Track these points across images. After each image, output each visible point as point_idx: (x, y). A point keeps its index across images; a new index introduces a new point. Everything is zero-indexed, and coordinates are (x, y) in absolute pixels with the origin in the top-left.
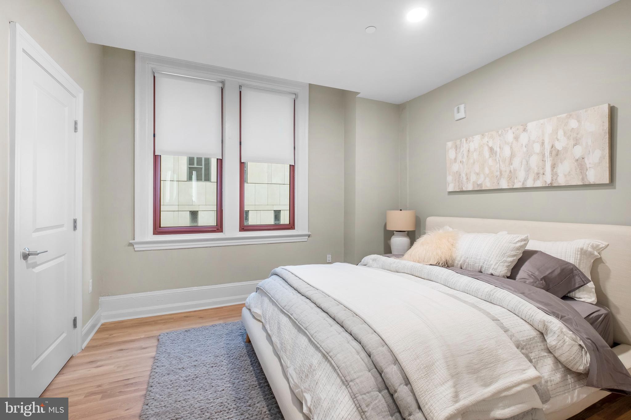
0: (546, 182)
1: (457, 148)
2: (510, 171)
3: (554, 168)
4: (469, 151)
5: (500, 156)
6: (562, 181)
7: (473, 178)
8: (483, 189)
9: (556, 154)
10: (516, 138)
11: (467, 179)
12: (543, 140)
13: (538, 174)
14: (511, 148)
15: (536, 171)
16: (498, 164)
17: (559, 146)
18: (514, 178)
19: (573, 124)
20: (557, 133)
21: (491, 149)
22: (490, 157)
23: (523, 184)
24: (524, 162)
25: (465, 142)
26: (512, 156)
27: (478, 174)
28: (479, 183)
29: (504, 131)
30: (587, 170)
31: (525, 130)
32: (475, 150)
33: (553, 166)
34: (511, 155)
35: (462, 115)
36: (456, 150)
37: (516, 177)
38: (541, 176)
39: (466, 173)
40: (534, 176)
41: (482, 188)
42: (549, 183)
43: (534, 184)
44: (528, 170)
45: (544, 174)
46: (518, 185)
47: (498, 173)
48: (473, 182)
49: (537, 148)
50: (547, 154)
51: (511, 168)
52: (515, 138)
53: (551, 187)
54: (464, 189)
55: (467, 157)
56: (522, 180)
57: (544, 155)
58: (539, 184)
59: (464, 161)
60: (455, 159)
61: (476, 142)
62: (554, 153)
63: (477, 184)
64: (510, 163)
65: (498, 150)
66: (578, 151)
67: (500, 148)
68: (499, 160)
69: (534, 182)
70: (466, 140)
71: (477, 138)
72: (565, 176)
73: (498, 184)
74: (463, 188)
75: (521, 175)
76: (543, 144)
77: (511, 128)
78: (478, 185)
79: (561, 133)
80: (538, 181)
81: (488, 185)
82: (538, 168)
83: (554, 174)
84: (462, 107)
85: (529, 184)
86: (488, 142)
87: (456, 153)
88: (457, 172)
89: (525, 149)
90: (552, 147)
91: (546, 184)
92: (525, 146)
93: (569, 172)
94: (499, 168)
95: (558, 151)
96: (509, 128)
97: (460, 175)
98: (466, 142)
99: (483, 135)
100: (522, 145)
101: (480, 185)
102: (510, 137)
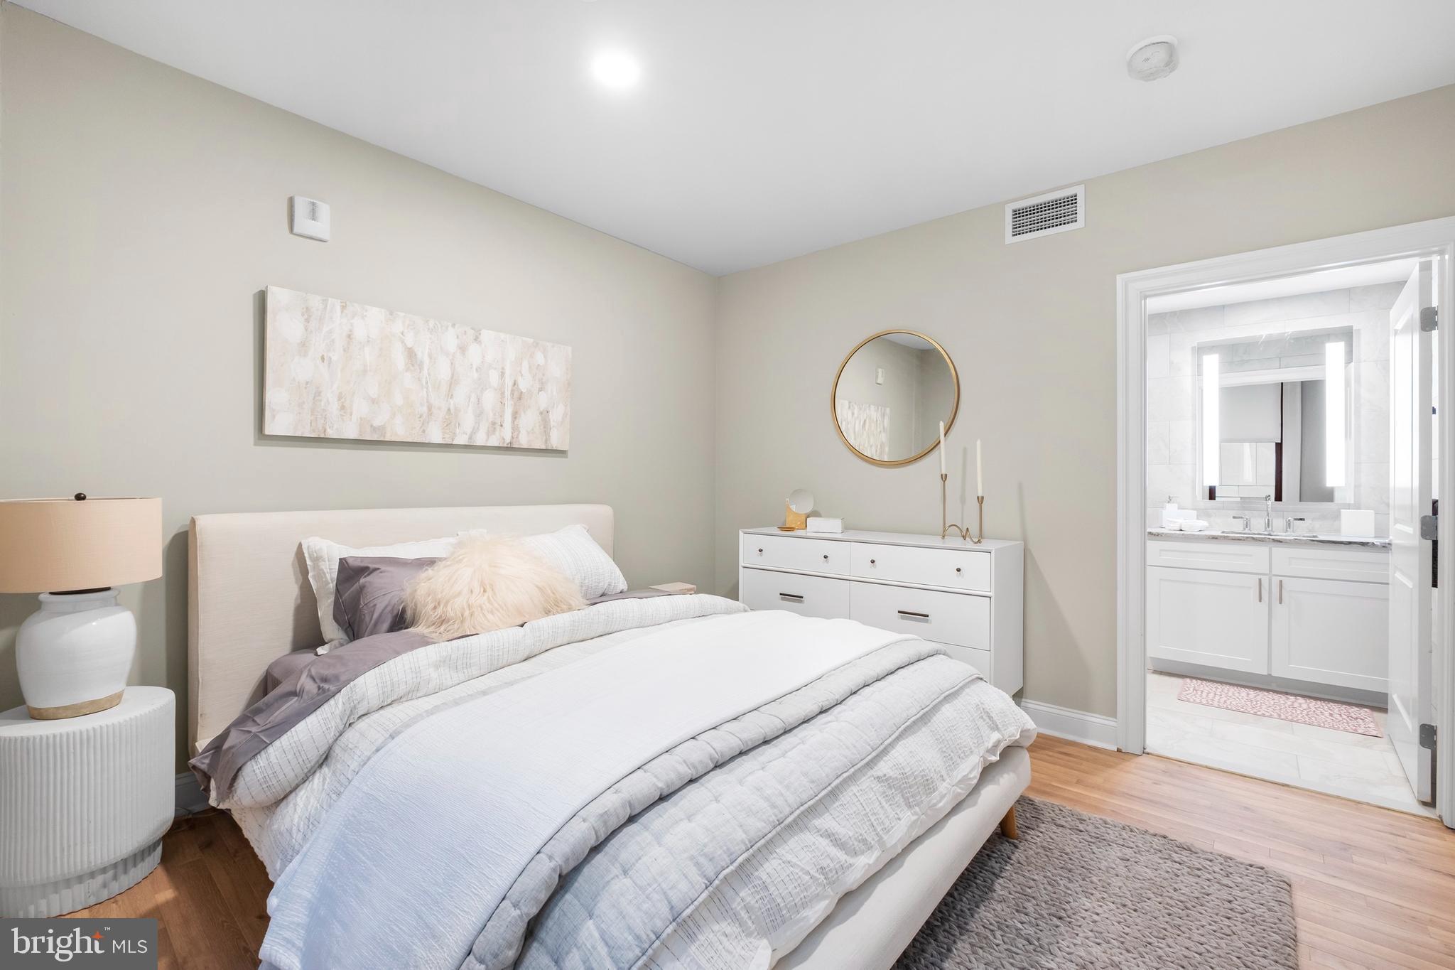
0: (504, 439)
1: (310, 316)
2: (449, 410)
3: (515, 418)
4: (349, 336)
5: (429, 375)
6: (524, 442)
7: (360, 408)
8: (387, 439)
9: (519, 397)
10: (463, 349)
11: (343, 408)
12: (503, 368)
13: (494, 424)
14: (452, 364)
15: (490, 420)
16: (425, 390)
17: (523, 385)
18: (455, 426)
19: (539, 358)
20: (521, 364)
21: (411, 354)
22: (407, 370)
23: (470, 438)
24: (473, 399)
25: (338, 308)
26: (453, 381)
27: (373, 401)
28: (376, 423)
29: (439, 326)
30: (551, 429)
31: (476, 339)
32: (368, 341)
33: (515, 416)
34: (452, 378)
35: (321, 227)
36: (307, 321)
37: (459, 424)
38: (498, 428)
39: (341, 393)
40: (488, 428)
41: (384, 437)
42: (509, 441)
43: (487, 440)
44: (479, 415)
45: (502, 426)
46: (461, 440)
47: (425, 409)
48: (361, 418)
49: (494, 378)
50: (508, 393)
51: (450, 404)
52: (460, 348)
53: (509, 449)
54: (331, 434)
55: (344, 351)
56: (469, 431)
57: (503, 393)
58: (494, 442)
59: (334, 358)
60: (304, 346)
61: (370, 322)
62: (516, 395)
63: (372, 426)
64: (450, 395)
65: (426, 360)
66: (543, 400)
67: (430, 357)
68: (427, 383)
69: (488, 438)
70: (343, 308)
71: (375, 315)
72: (528, 433)
73: (424, 431)
74: (328, 430)
75: (468, 420)
76: (503, 374)
77: (454, 325)
78: (374, 429)
79: (525, 364)
80: (494, 436)
81: (399, 432)
82: (495, 415)
83: (515, 429)
84: (324, 210)
85: (480, 440)
86: (402, 334)
87: (306, 330)
88: (307, 383)
89: (476, 375)
90: (515, 384)
91: (504, 443)
92: (477, 369)
93: (533, 429)
94: (427, 399)
95: (522, 392)
96: (450, 324)
97: (318, 393)
98: (342, 312)
99: (391, 314)
100: (472, 365)
101: (382, 429)
102: (450, 340)
